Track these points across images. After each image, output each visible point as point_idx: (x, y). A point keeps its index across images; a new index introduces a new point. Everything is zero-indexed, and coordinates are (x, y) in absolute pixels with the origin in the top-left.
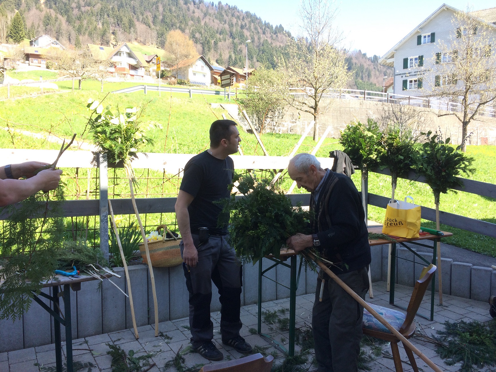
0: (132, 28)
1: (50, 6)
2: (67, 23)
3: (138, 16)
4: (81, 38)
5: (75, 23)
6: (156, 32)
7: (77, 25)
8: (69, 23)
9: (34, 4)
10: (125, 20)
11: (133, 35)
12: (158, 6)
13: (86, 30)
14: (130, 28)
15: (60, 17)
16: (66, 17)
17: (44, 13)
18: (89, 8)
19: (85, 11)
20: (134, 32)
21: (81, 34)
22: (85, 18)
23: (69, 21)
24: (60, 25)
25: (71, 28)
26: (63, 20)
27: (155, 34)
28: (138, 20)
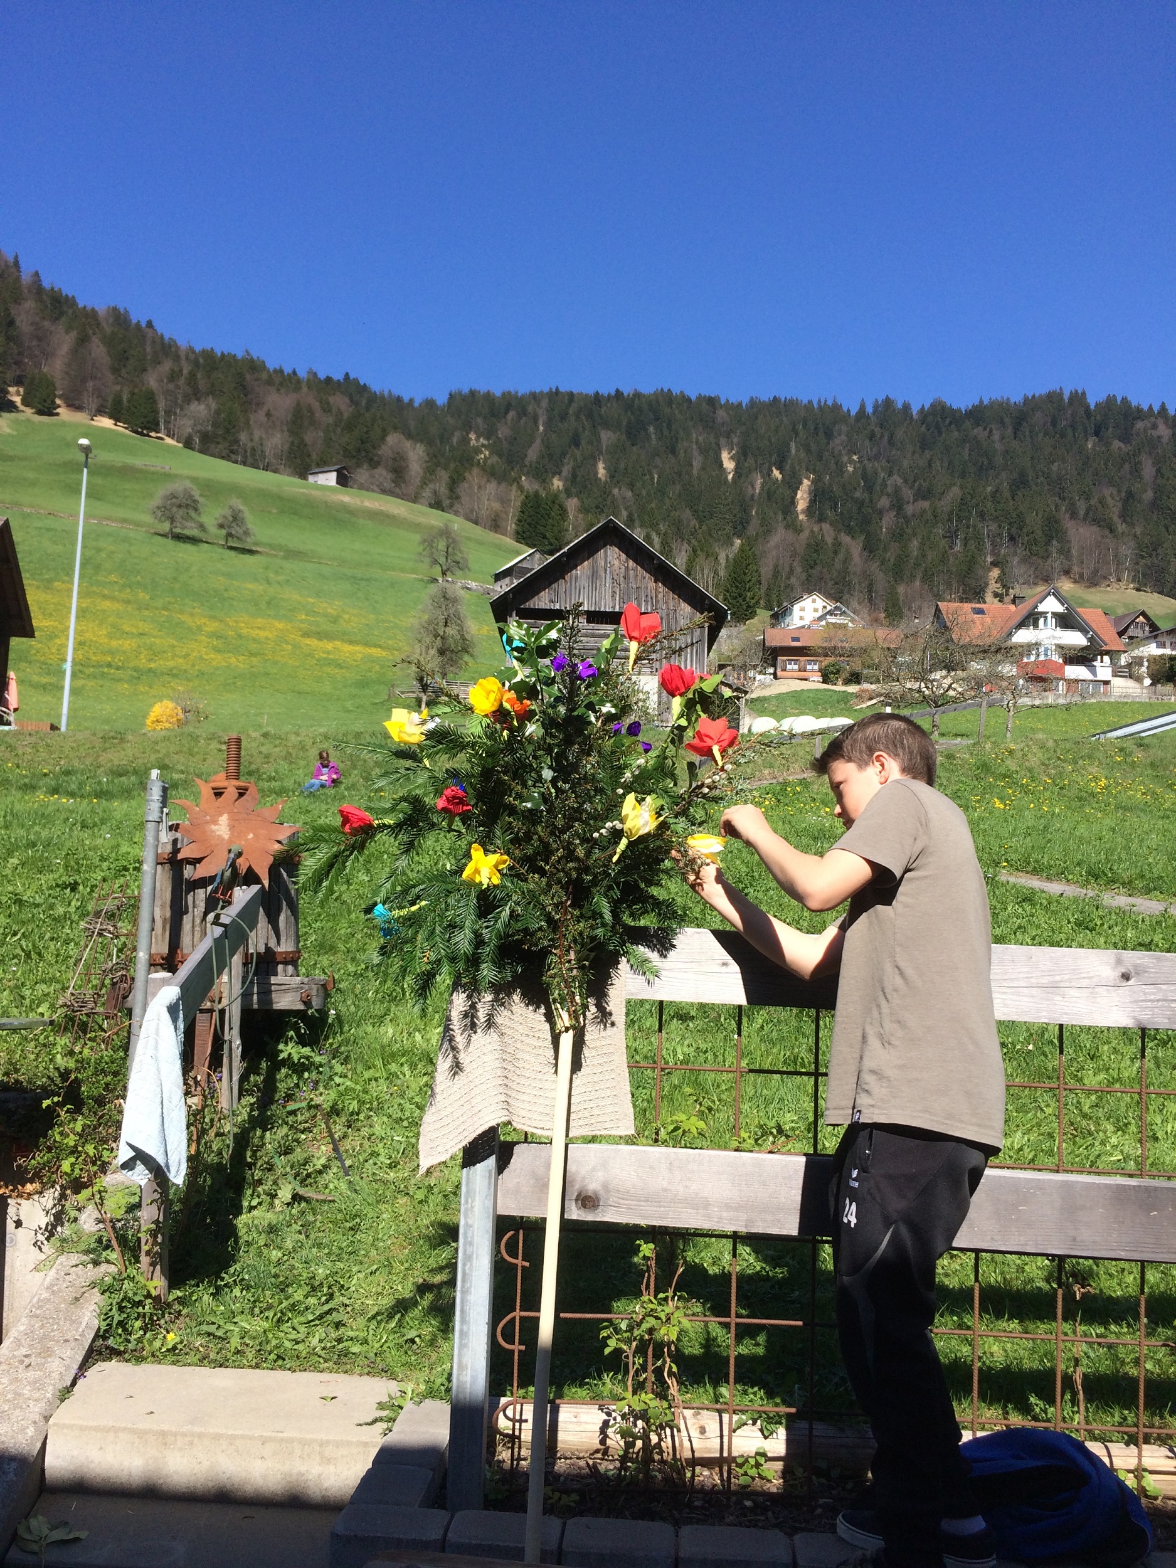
0: (1054, 542)
1: (821, 514)
2: (866, 554)
3: (1073, 504)
4: (901, 589)
5: (885, 549)
6: (1132, 544)
7: (891, 556)
8: (871, 552)
9: (780, 517)
10: (1034, 521)
11: (1056, 562)
12: (1140, 463)
13: (917, 565)
14: (1048, 543)
15: (845, 539)
16: (863, 538)
17: (806, 534)
18: (926, 504)
19: (914, 515)
20: (1060, 551)
21: (902, 579)
22: (915, 534)
23: (870, 548)
24: (847, 560)
25: (874, 567)
26: (854, 547)
27: (1127, 550)
28: (1074, 515)
